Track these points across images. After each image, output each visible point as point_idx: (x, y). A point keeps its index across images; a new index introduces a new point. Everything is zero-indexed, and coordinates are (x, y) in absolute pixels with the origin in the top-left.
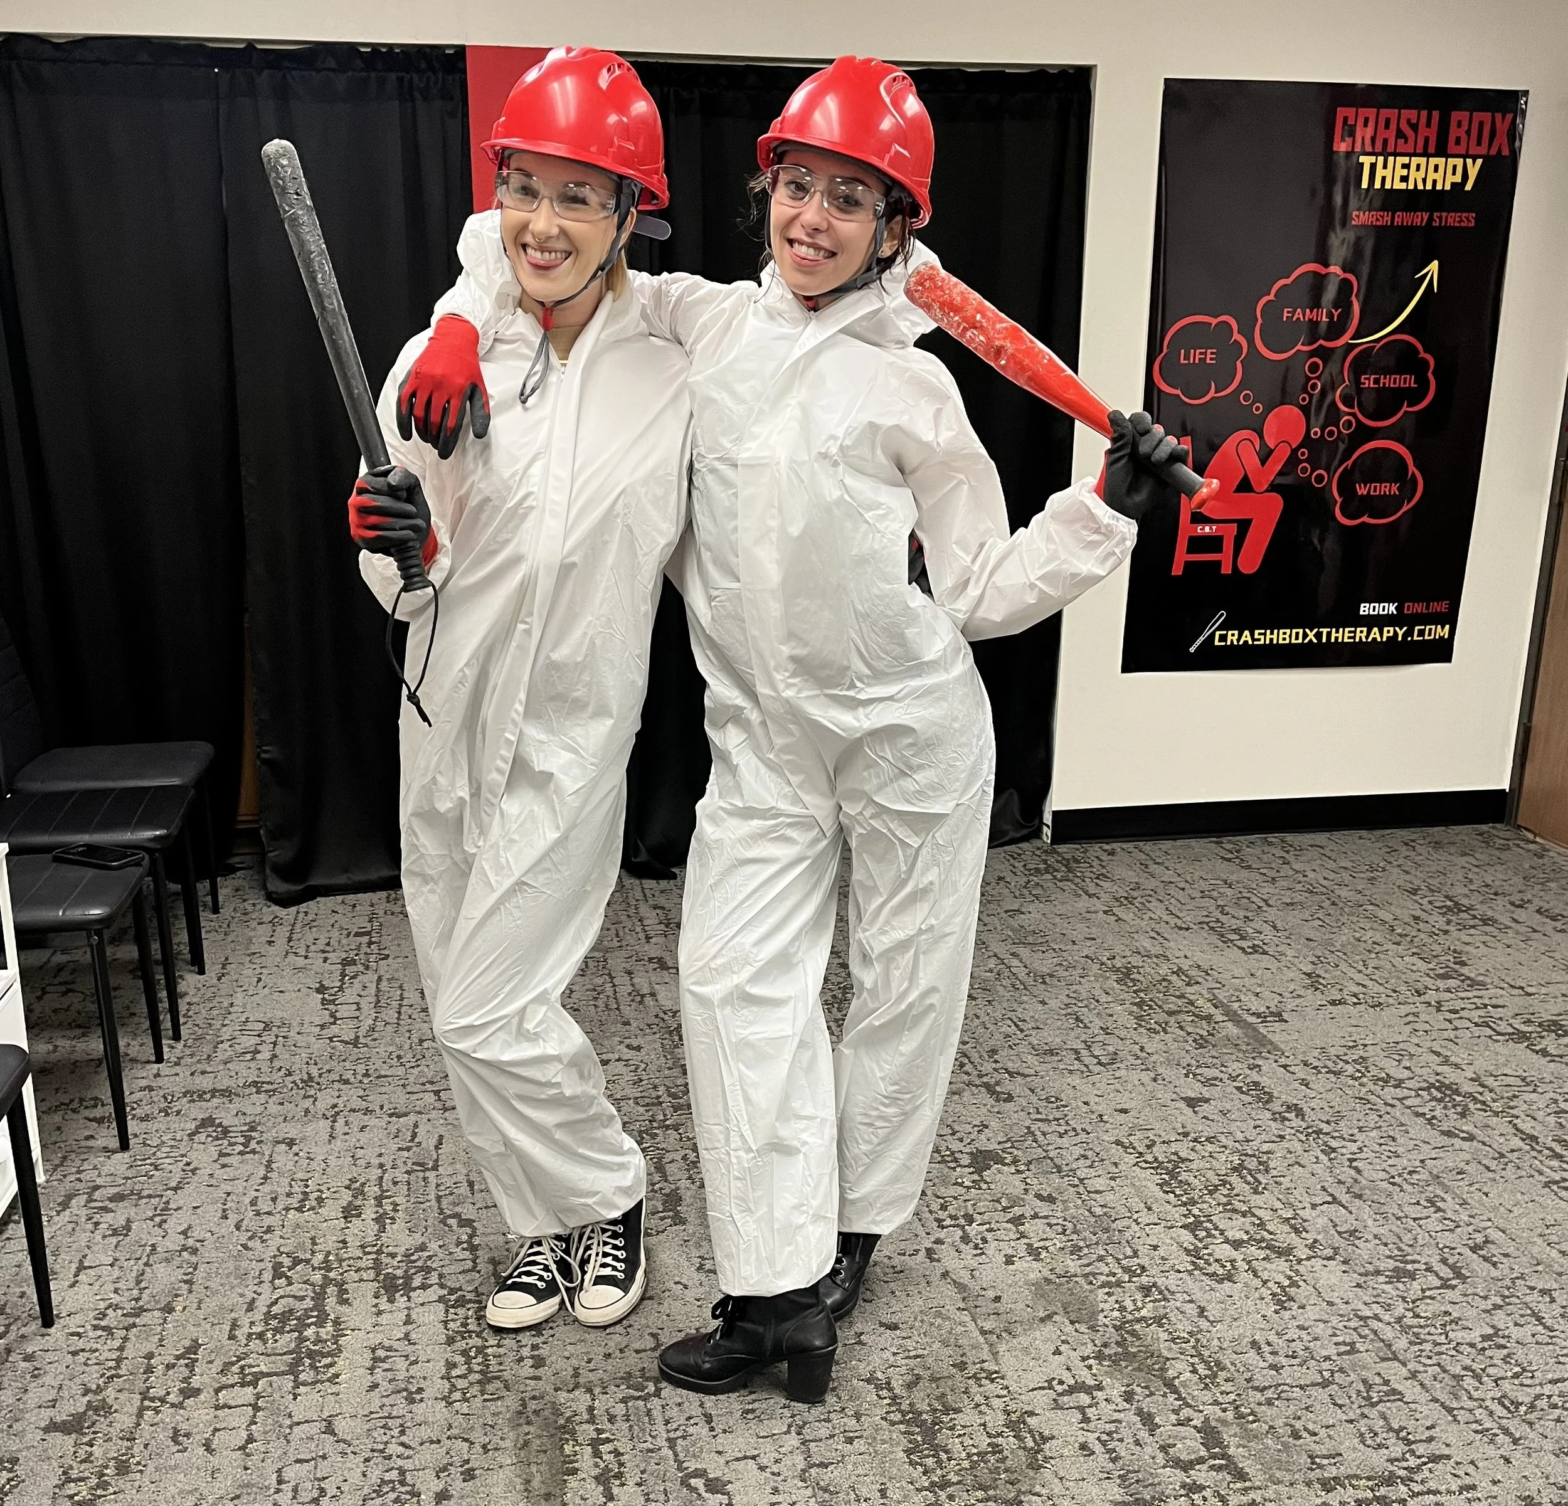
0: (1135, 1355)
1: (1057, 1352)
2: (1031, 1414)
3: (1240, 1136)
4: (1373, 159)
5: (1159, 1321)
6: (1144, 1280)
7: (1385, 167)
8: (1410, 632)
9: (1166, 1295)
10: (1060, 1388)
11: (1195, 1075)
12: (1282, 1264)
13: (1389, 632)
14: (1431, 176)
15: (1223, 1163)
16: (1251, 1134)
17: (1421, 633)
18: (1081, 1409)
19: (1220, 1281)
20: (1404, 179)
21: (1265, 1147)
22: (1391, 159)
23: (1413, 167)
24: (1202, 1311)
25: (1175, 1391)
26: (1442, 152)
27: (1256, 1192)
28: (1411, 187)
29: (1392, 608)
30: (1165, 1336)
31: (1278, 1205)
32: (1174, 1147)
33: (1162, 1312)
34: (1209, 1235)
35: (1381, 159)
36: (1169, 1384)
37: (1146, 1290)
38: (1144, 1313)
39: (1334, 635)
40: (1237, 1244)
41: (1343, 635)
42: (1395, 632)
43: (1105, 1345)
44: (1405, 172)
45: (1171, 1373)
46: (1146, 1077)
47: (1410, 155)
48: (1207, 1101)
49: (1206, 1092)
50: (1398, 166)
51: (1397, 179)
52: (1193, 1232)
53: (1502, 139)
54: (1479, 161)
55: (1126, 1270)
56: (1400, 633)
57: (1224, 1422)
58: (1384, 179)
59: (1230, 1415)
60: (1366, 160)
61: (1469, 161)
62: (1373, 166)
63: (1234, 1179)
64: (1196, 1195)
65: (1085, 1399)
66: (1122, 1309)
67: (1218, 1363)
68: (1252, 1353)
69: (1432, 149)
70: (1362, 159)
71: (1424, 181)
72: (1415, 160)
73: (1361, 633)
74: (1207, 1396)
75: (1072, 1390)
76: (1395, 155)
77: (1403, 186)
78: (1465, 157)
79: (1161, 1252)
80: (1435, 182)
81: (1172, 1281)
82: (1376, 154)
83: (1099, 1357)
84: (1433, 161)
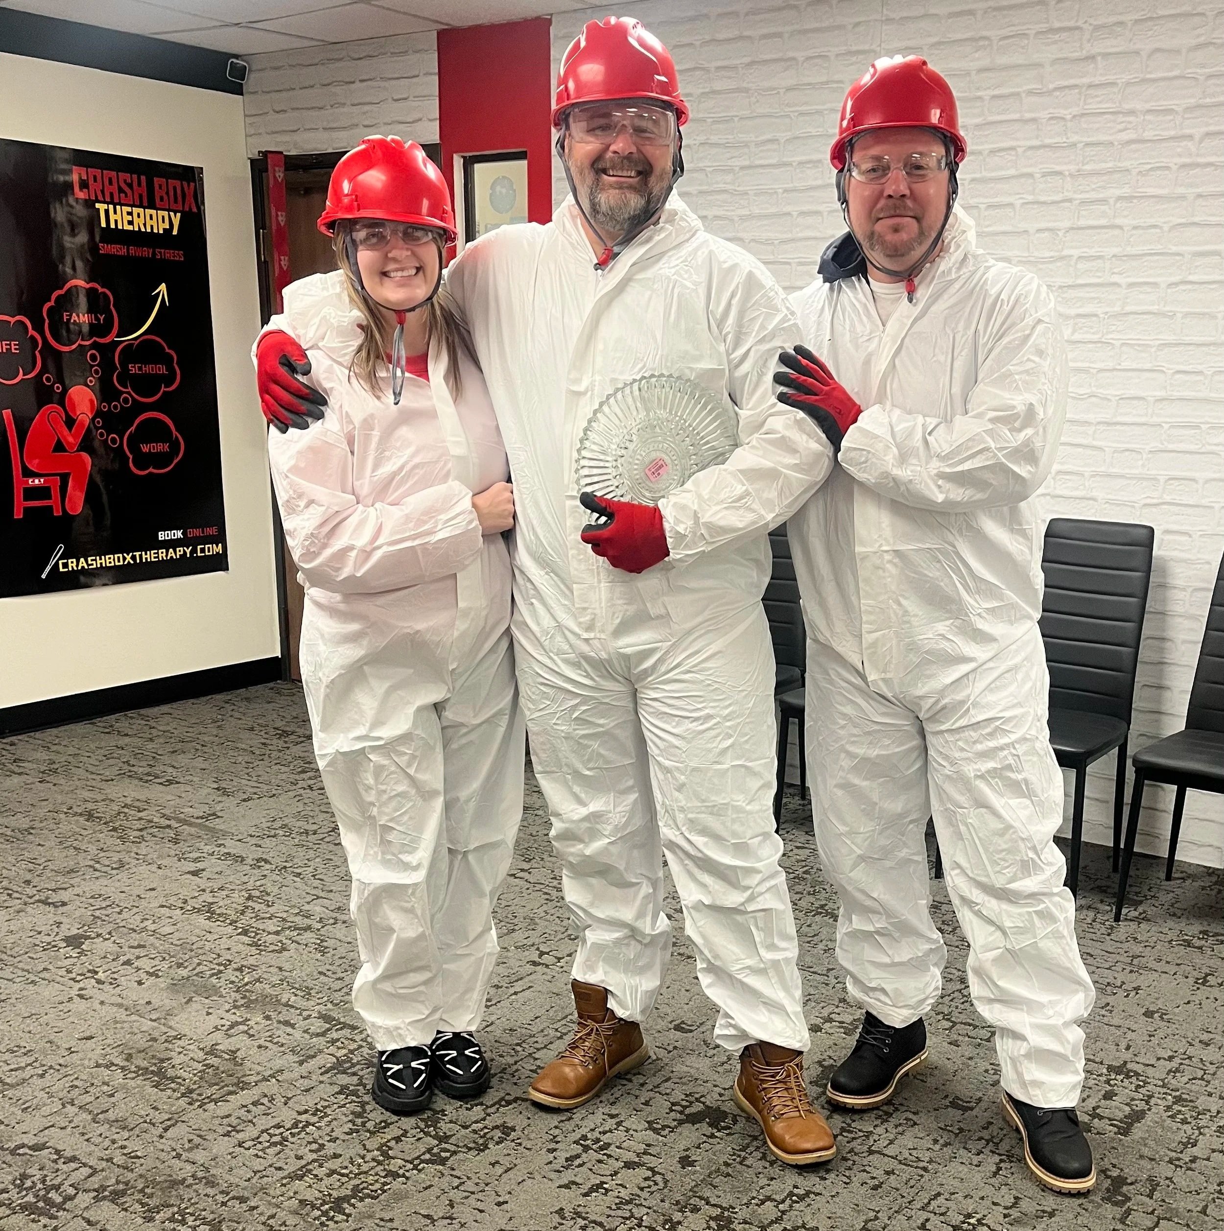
0: (256, 1000)
1: (208, 1014)
2: (217, 1044)
3: (238, 882)
4: (105, 206)
5: (258, 980)
6: (235, 966)
7: (115, 213)
8: (194, 551)
9: (253, 968)
10: (224, 1028)
11: (185, 859)
12: (308, 934)
13: (180, 551)
14: (149, 223)
15: (238, 898)
16: (245, 879)
17: (203, 550)
18: (246, 1032)
19: (281, 952)
20: (131, 223)
21: (258, 883)
22: (118, 207)
23: (135, 215)
24: (280, 969)
25: (292, 1007)
26: (152, 206)
27: (269, 906)
28: (136, 229)
29: (179, 534)
30: (267, 986)
31: (287, 908)
32: (201, 899)
33: (257, 976)
34: (257, 934)
35: (111, 207)
36: (287, 1005)
37: (240, 969)
38: (246, 980)
39: (144, 557)
40: (277, 933)
41: (150, 556)
42: (185, 552)
43: (235, 1001)
44: (130, 218)
45: (284, 1001)
46: (154, 868)
47: (132, 206)
48: (203, 870)
49: (200, 865)
50: (125, 214)
51: (126, 223)
52: (246, 935)
53: (190, 200)
54: (179, 215)
55: (219, 964)
56: (188, 552)
57: (330, 1010)
58: (116, 221)
59: (330, 1006)
60: (101, 207)
61: (172, 214)
62: (107, 212)
63: (250, 903)
64: (233, 917)
65: (243, 1028)
66: (232, 982)
67: (307, 988)
68: (322, 977)
69: (145, 204)
70: (97, 205)
71: (145, 225)
72: (136, 210)
73: (162, 554)
74: (312, 1003)
75: (232, 1027)
76: (121, 205)
77: (130, 228)
78: (169, 210)
79: (234, 950)
80: (152, 227)
81: (252, 961)
82: (108, 203)
83: (235, 1007)
84: (149, 212)
